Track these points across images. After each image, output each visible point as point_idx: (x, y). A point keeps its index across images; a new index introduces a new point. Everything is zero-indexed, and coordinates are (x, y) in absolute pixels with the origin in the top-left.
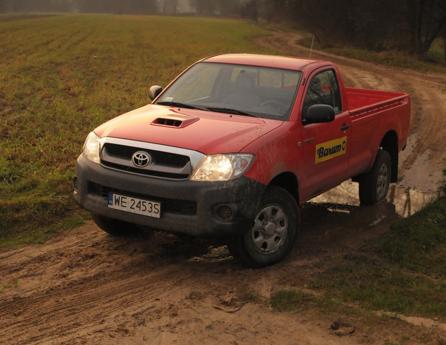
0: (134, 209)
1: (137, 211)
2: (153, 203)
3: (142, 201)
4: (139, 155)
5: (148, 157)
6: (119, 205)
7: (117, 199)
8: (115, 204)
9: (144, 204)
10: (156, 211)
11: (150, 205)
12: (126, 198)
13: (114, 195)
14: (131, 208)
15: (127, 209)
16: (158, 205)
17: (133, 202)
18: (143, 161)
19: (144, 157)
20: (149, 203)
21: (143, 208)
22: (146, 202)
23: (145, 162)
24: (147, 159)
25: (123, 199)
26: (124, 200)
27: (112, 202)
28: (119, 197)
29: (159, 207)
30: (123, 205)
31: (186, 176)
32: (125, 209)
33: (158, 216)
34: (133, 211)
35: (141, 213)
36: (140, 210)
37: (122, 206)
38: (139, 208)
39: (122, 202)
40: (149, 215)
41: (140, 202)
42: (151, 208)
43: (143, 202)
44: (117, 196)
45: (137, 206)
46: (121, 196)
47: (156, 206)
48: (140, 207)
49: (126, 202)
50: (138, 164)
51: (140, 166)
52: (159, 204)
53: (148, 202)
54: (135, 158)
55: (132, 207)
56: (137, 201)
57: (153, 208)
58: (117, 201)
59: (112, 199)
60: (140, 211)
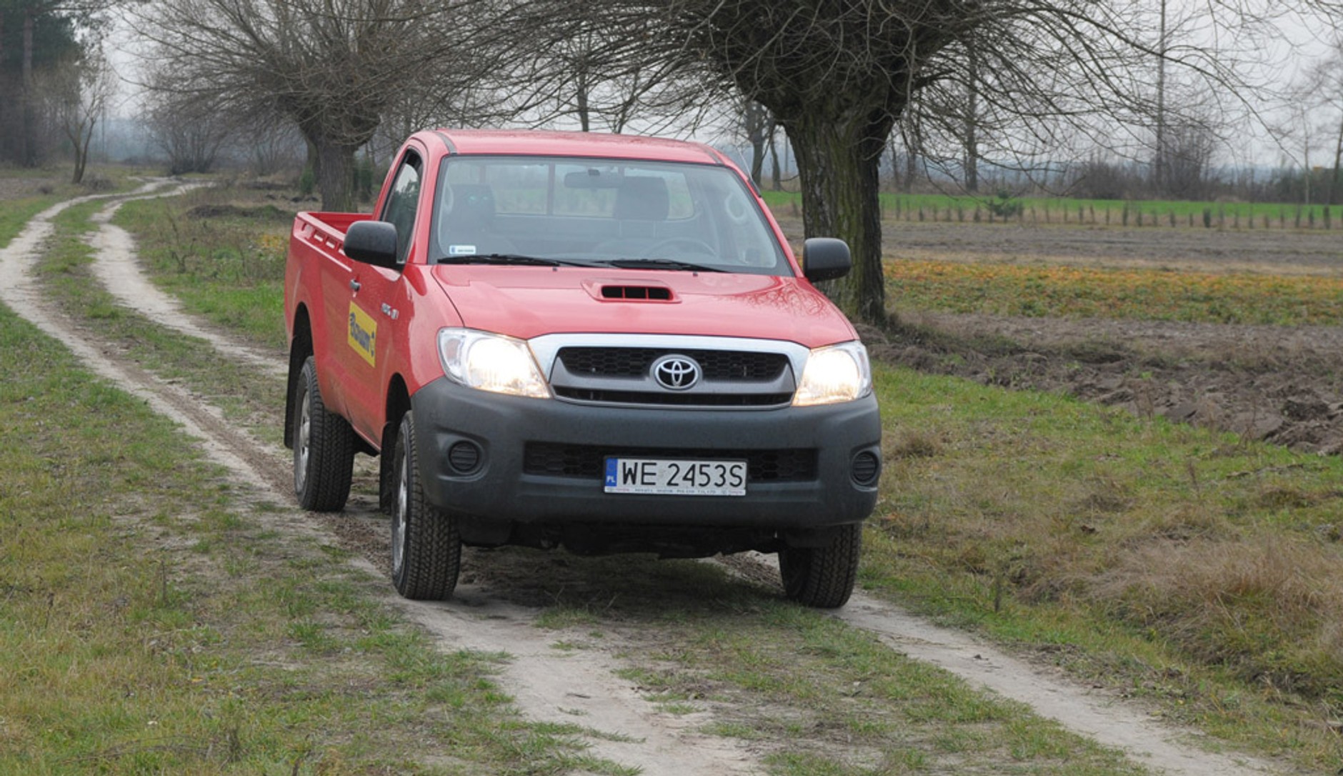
0: (676, 485)
1: (684, 489)
2: (728, 465)
3: (698, 464)
4: (672, 363)
5: (694, 366)
6: (634, 482)
7: (630, 470)
8: (625, 482)
9: (704, 470)
10: (736, 481)
11: (721, 470)
12: (655, 464)
13: (620, 462)
14: (669, 484)
15: (660, 488)
16: (740, 468)
17: (674, 469)
18: (684, 375)
19: (685, 366)
20: (717, 467)
21: (700, 479)
22: (708, 466)
23: (688, 378)
24: (693, 372)
25: (646, 467)
26: (648, 469)
27: (615, 479)
28: (636, 464)
29: (742, 472)
30: (645, 481)
31: (786, 397)
32: (653, 490)
33: (741, 491)
34: (674, 491)
35: (697, 491)
36: (693, 485)
37: (643, 483)
38: (690, 482)
39: (643, 474)
40: (719, 492)
41: (693, 468)
42: (722, 476)
43: (701, 466)
44: (630, 463)
45: (685, 478)
46: (640, 462)
47: (736, 471)
48: (692, 479)
49: (654, 474)
50: (670, 383)
51: (676, 387)
52: (744, 465)
53: (714, 464)
54: (661, 371)
55: (673, 482)
56: (685, 465)
57: (727, 475)
58: (629, 475)
59: (616, 471)
60: (692, 489)
